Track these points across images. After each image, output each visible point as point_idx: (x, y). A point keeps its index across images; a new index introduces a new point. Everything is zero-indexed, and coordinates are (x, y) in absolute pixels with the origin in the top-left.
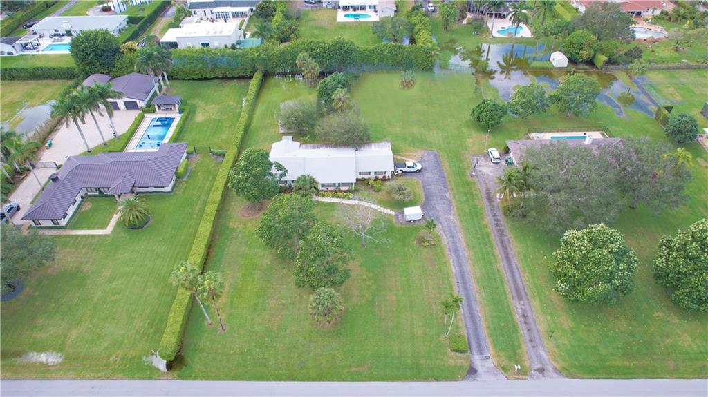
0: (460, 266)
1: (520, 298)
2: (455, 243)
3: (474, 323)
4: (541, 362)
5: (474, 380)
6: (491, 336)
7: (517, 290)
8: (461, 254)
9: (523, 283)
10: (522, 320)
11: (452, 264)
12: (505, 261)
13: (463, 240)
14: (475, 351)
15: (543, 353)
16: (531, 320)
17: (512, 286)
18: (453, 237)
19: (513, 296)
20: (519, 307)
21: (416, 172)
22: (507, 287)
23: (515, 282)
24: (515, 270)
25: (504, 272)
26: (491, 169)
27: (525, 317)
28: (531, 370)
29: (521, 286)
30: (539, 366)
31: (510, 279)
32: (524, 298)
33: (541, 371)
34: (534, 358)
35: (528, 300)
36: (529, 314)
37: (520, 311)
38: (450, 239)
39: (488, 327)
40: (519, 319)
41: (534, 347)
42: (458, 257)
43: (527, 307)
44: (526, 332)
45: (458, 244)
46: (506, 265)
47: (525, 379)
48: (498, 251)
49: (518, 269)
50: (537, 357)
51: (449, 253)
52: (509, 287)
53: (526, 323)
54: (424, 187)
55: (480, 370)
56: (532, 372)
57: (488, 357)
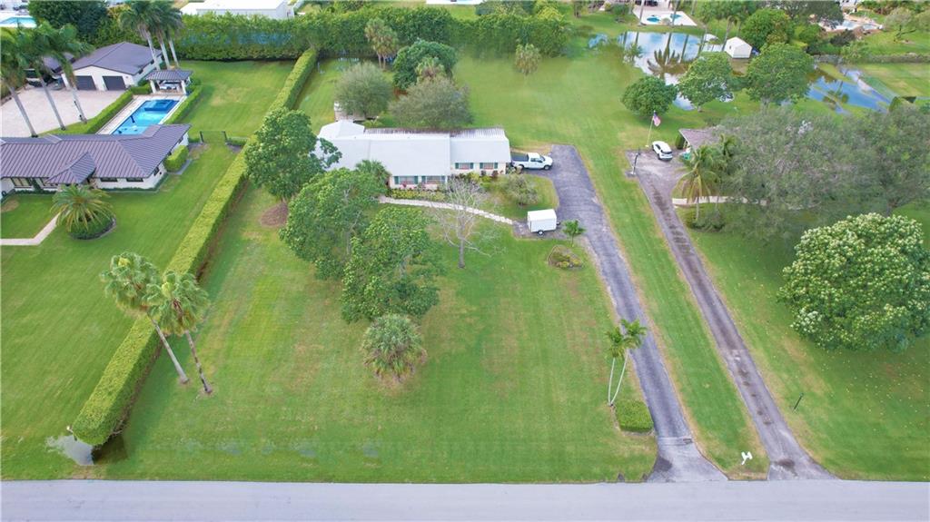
0: (624, 295)
1: (731, 345)
2: (613, 264)
3: (658, 384)
4: (785, 451)
5: (667, 481)
6: (690, 404)
7: (724, 332)
8: (624, 279)
9: (731, 322)
10: (741, 380)
11: (610, 293)
12: (697, 291)
13: (625, 260)
14: (664, 430)
15: (785, 434)
16: (755, 380)
17: (715, 327)
18: (608, 255)
19: (718, 343)
20: (730, 358)
21: (544, 169)
22: (706, 329)
23: (719, 321)
24: (717, 304)
25: (698, 306)
26: (659, 168)
27: (744, 374)
28: (770, 463)
29: (729, 326)
30: (782, 457)
31: (709, 314)
32: (738, 344)
33: (788, 464)
34: (771, 442)
35: (745, 348)
36: (750, 369)
37: (734, 364)
38: (604, 258)
39: (682, 390)
40: (734, 379)
41: (767, 423)
42: (620, 283)
43: (746, 358)
44: (750, 399)
45: (618, 266)
46: (700, 296)
47: (762, 480)
48: (684, 276)
49: (720, 301)
50: (776, 440)
51: (604, 277)
52: (709, 328)
53: (747, 384)
54: (557, 189)
55: (677, 463)
56: (773, 466)
57: (689, 442)
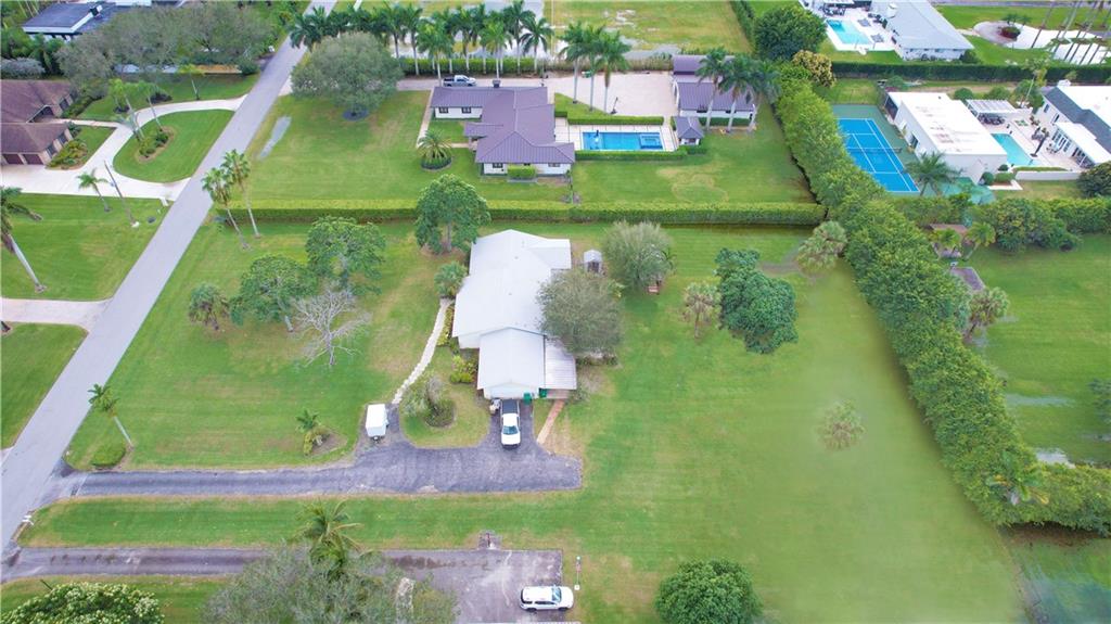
0: (247, 482)
1: (146, 560)
2: (299, 482)
3: (134, 484)
4: (24, 563)
5: (54, 471)
6: (103, 504)
7: (167, 560)
8: (272, 488)
9: (175, 573)
10: (106, 554)
11: (256, 472)
12: (232, 554)
13: (302, 495)
14: (93, 478)
15: (36, 570)
16: (98, 567)
17: (177, 554)
18: (314, 481)
19: (155, 550)
20: (132, 554)
22: (178, 544)
23: (181, 560)
24: (206, 568)
25: (210, 547)
27: (109, 560)
28: (22, 547)
29: (171, 568)
30: (21, 559)
31: (193, 554)
32: (145, 568)
33: (12, 561)
34: (38, 556)
35: (137, 573)
36: (113, 567)
37: (124, 554)
38: (311, 476)
39: (119, 502)
40: (110, 548)
41: (53, 559)
42: (270, 482)
43: (125, 568)
44: (83, 554)
45: (294, 487)
46: (224, 554)
47: (14, 535)
49: (210, 573)
50: (36, 560)
51: (281, 470)
52: (177, 547)
53: (98, 557)
55: (63, 482)
56: (18, 548)
57: (73, 493)
